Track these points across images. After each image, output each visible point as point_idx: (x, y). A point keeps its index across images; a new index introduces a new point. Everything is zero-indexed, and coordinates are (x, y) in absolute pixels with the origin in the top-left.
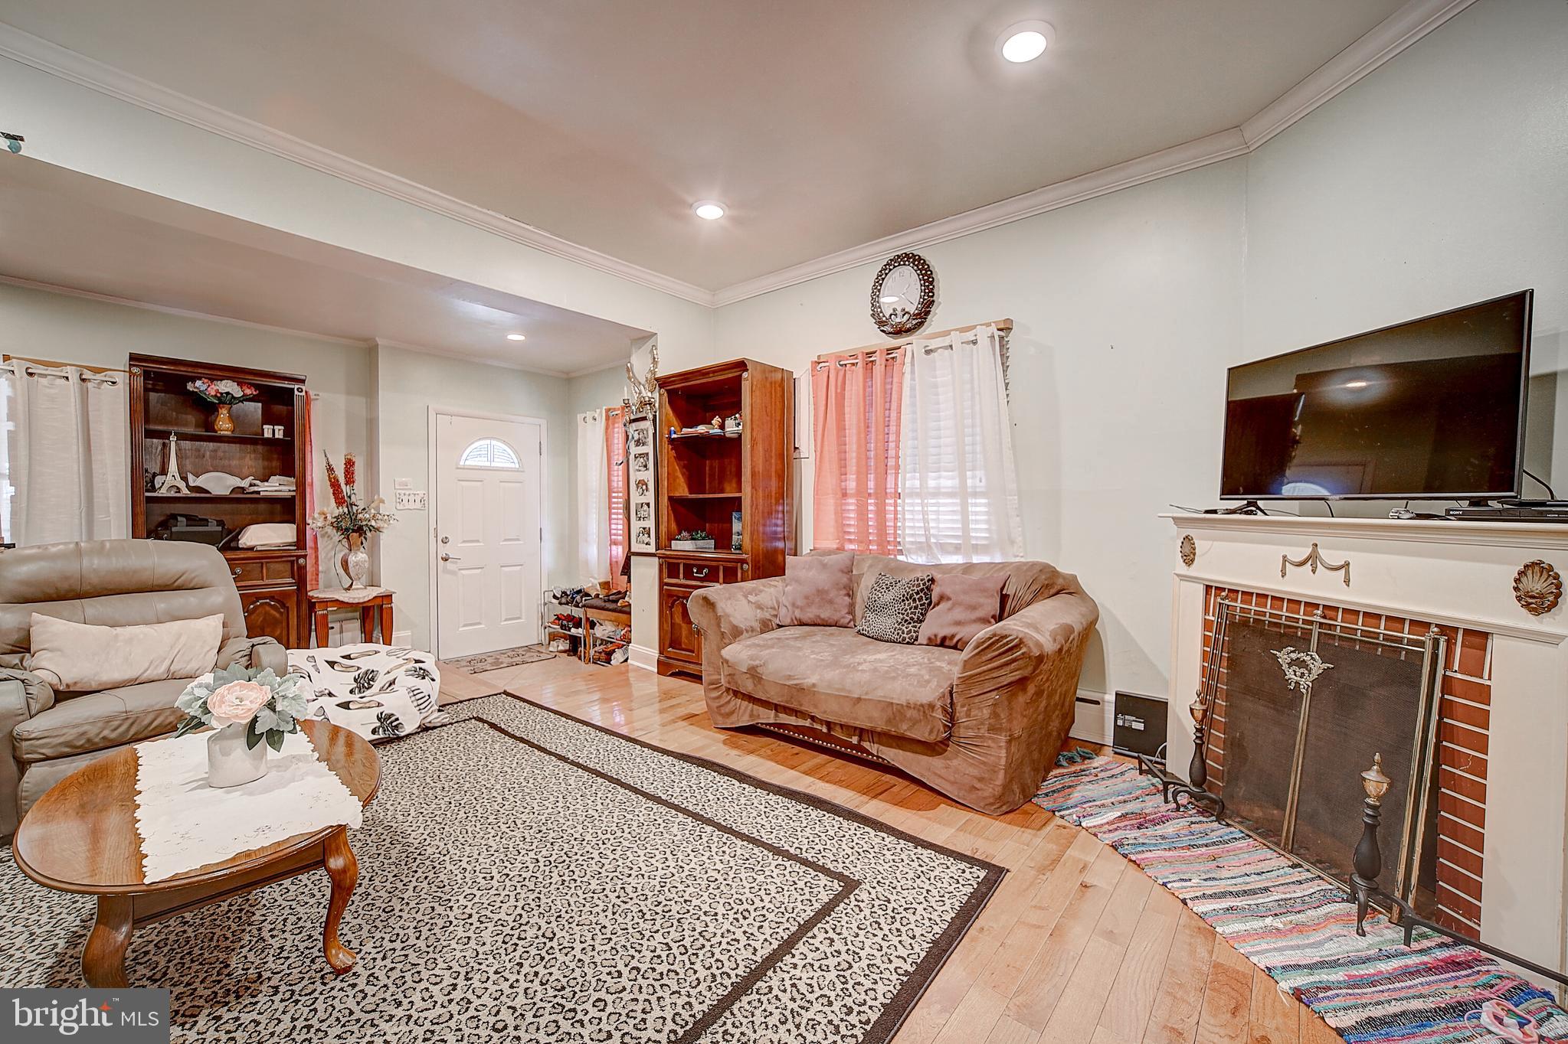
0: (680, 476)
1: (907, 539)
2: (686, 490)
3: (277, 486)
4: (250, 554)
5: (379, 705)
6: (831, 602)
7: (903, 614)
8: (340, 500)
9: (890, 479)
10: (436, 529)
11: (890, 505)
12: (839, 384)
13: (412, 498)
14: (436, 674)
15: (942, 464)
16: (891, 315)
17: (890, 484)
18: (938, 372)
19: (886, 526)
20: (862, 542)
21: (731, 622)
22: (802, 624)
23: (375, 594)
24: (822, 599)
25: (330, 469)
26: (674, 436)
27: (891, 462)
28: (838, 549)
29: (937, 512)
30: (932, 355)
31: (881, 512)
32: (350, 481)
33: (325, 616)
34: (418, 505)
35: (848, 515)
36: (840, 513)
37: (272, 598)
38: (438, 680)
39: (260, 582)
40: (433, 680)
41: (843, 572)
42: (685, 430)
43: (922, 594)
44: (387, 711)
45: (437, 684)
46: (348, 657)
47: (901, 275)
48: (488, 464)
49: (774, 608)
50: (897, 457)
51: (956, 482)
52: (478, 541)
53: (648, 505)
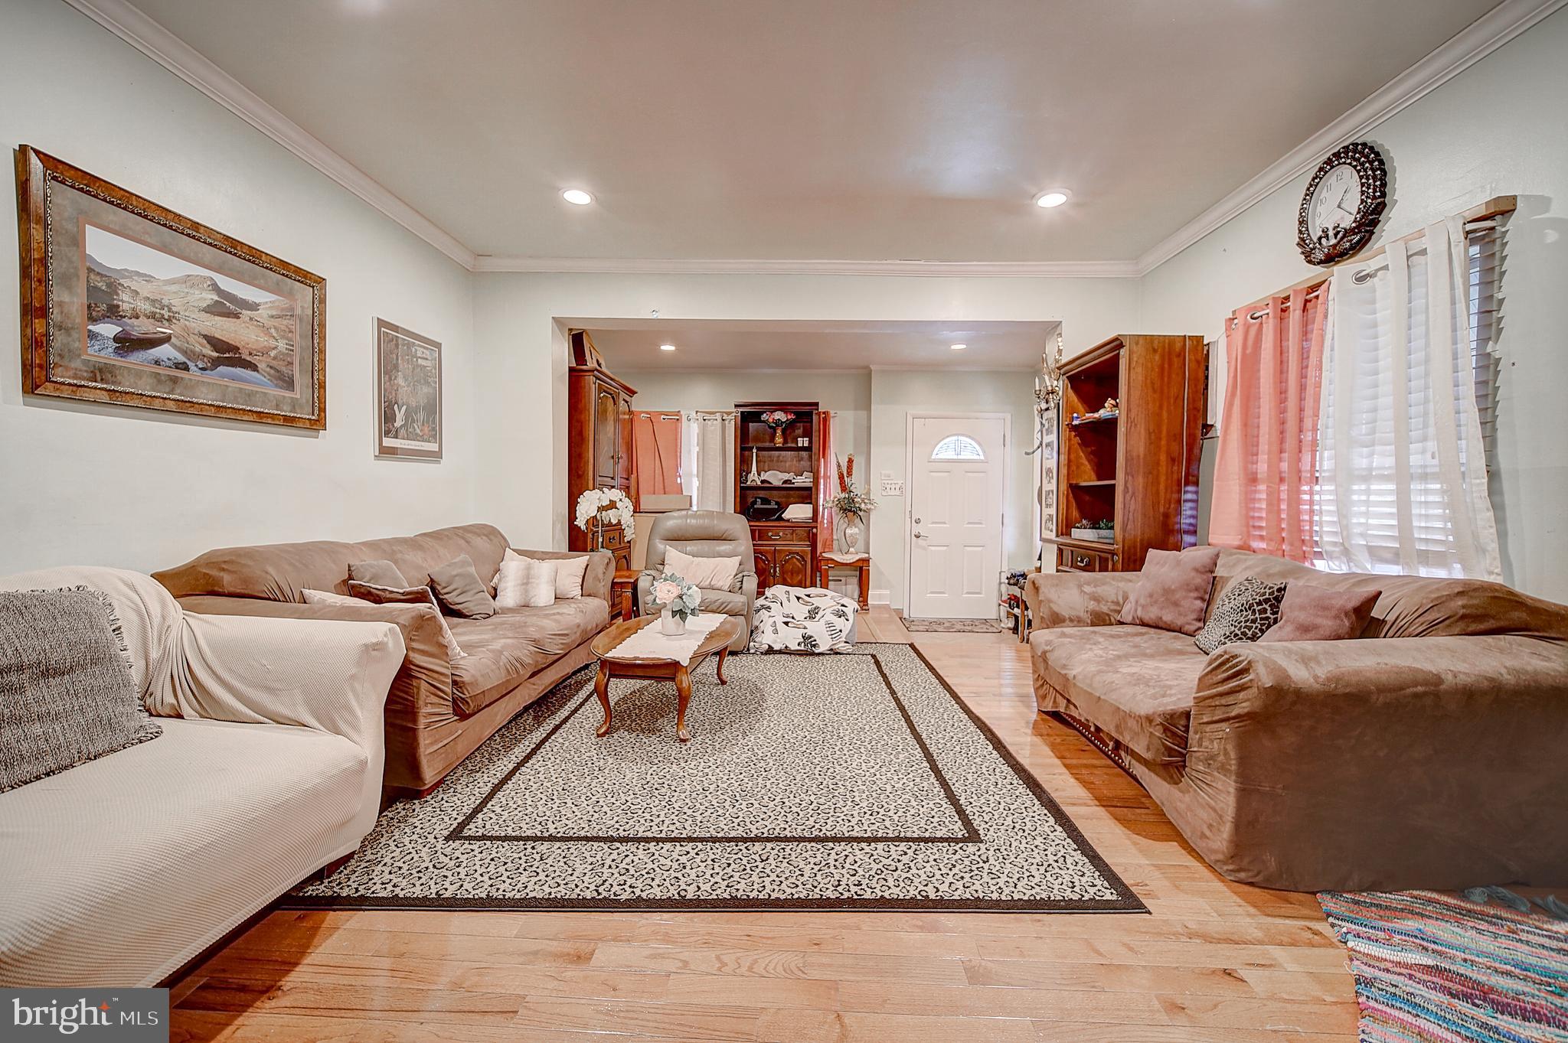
0: (1087, 463)
1: (1326, 539)
2: (1093, 476)
3: (803, 480)
4: (787, 524)
5: (805, 628)
6: (1176, 604)
7: (1235, 627)
8: (844, 487)
9: (1306, 458)
10: (911, 512)
11: (1305, 493)
12: (1250, 342)
13: (893, 487)
14: (851, 617)
15: (1377, 435)
16: (1320, 239)
17: (1306, 465)
18: (1378, 305)
19: (1299, 521)
20: (1271, 540)
21: (1050, 608)
22: (1143, 624)
23: (857, 558)
24: (1167, 599)
25: (839, 466)
26: (1075, 422)
27: (1308, 437)
28: (1240, 548)
29: (1367, 503)
30: (1369, 282)
31: (1295, 501)
32: (850, 474)
33: (827, 570)
34: (898, 492)
35: (1257, 505)
36: (1249, 500)
37: (798, 554)
38: (851, 621)
39: (791, 543)
40: (847, 620)
41: (1197, 570)
42: (1087, 415)
43: (1267, 607)
44: (809, 633)
45: (849, 624)
46: (808, 596)
47: (1339, 179)
48: (955, 457)
49: (1117, 603)
50: (1315, 429)
51: (1390, 461)
52: (945, 523)
53: (1052, 491)
